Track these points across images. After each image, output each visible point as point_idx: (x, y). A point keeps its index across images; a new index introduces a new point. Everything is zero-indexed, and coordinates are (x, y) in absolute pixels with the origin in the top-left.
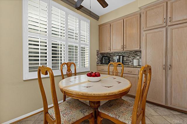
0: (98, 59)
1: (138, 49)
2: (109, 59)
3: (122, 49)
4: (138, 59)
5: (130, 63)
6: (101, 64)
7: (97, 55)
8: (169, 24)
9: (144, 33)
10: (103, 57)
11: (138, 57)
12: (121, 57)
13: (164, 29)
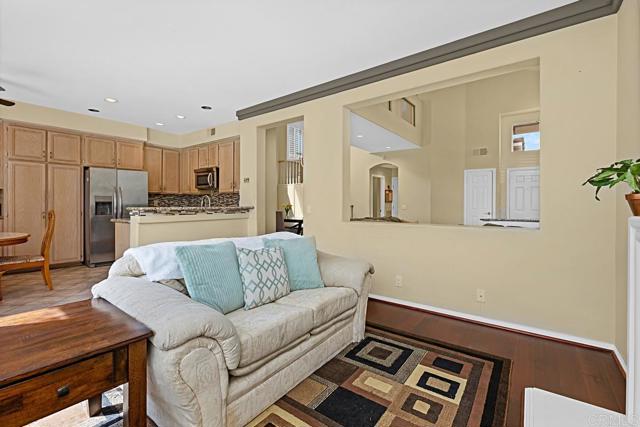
8: (49, 160)
9: (9, 163)
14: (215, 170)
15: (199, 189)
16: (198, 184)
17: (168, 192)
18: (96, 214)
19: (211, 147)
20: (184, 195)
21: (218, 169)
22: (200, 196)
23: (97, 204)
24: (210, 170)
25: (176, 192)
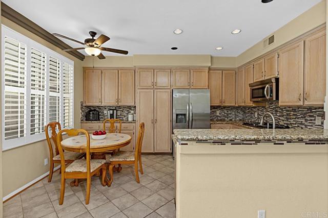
0: (83, 114)
1: (133, 104)
2: (99, 114)
3: (117, 104)
4: (132, 114)
5: (124, 118)
6: (86, 120)
7: (82, 108)
8: (155, 87)
9: (138, 91)
10: (90, 111)
11: (132, 112)
12: (115, 111)
13: (152, 91)
14: (273, 81)
15: (254, 102)
16: (253, 97)
17: (227, 104)
18: (177, 122)
19: (268, 57)
20: (239, 107)
21: (277, 80)
22: (254, 107)
23: (177, 115)
24: (269, 81)
25: (233, 104)
